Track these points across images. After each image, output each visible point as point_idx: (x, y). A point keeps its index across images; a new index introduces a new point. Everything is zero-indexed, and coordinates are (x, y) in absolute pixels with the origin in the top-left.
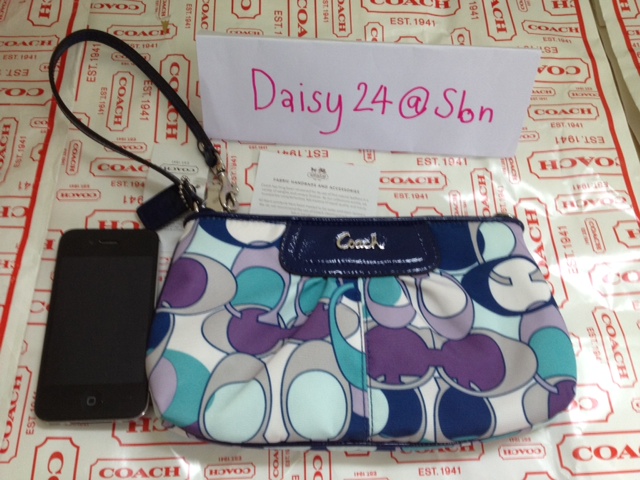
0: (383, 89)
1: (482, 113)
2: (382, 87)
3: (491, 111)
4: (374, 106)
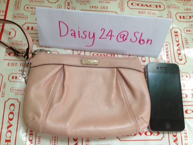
0: (111, 31)
1: (148, 41)
4: (107, 37)
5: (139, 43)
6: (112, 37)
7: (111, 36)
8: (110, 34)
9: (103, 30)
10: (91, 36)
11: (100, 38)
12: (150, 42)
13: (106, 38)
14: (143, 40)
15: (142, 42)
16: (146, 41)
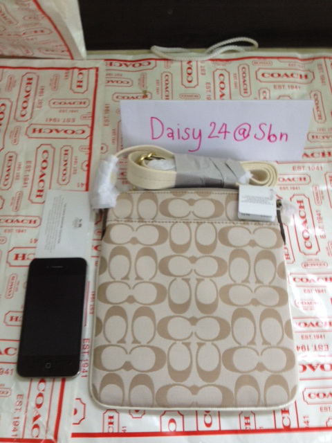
0: (225, 125)
1: (281, 136)
2: (224, 124)
3: (287, 135)
4: (219, 135)
5: (268, 141)
6: (227, 134)
7: (225, 132)
8: (223, 130)
9: (213, 125)
10: (197, 134)
11: (209, 137)
12: (284, 137)
13: (218, 137)
14: (274, 135)
15: (272, 138)
16: (278, 136)
